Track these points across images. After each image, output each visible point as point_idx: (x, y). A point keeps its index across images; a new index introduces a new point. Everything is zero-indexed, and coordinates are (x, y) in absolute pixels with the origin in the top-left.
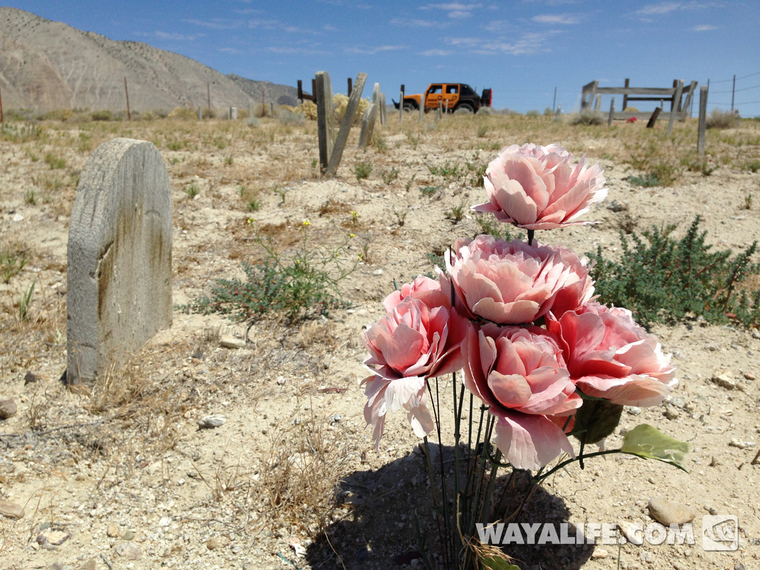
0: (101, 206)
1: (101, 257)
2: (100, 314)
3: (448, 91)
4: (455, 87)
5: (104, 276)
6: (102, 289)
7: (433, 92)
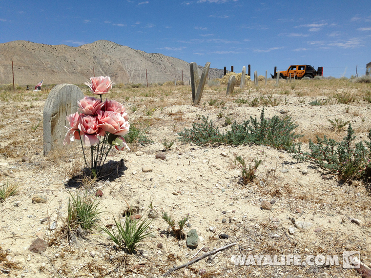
0: (52, 102)
1: (53, 116)
2: (52, 133)
3: (300, 68)
4: (303, 66)
5: (54, 122)
6: (53, 126)
7: (292, 70)
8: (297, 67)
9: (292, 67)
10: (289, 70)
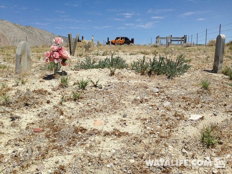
0: (20, 50)
1: (20, 56)
2: (20, 64)
3: (121, 39)
4: (123, 38)
5: (21, 59)
6: (20, 61)
7: (117, 40)
8: (120, 38)
9: (118, 38)
10: (116, 39)
